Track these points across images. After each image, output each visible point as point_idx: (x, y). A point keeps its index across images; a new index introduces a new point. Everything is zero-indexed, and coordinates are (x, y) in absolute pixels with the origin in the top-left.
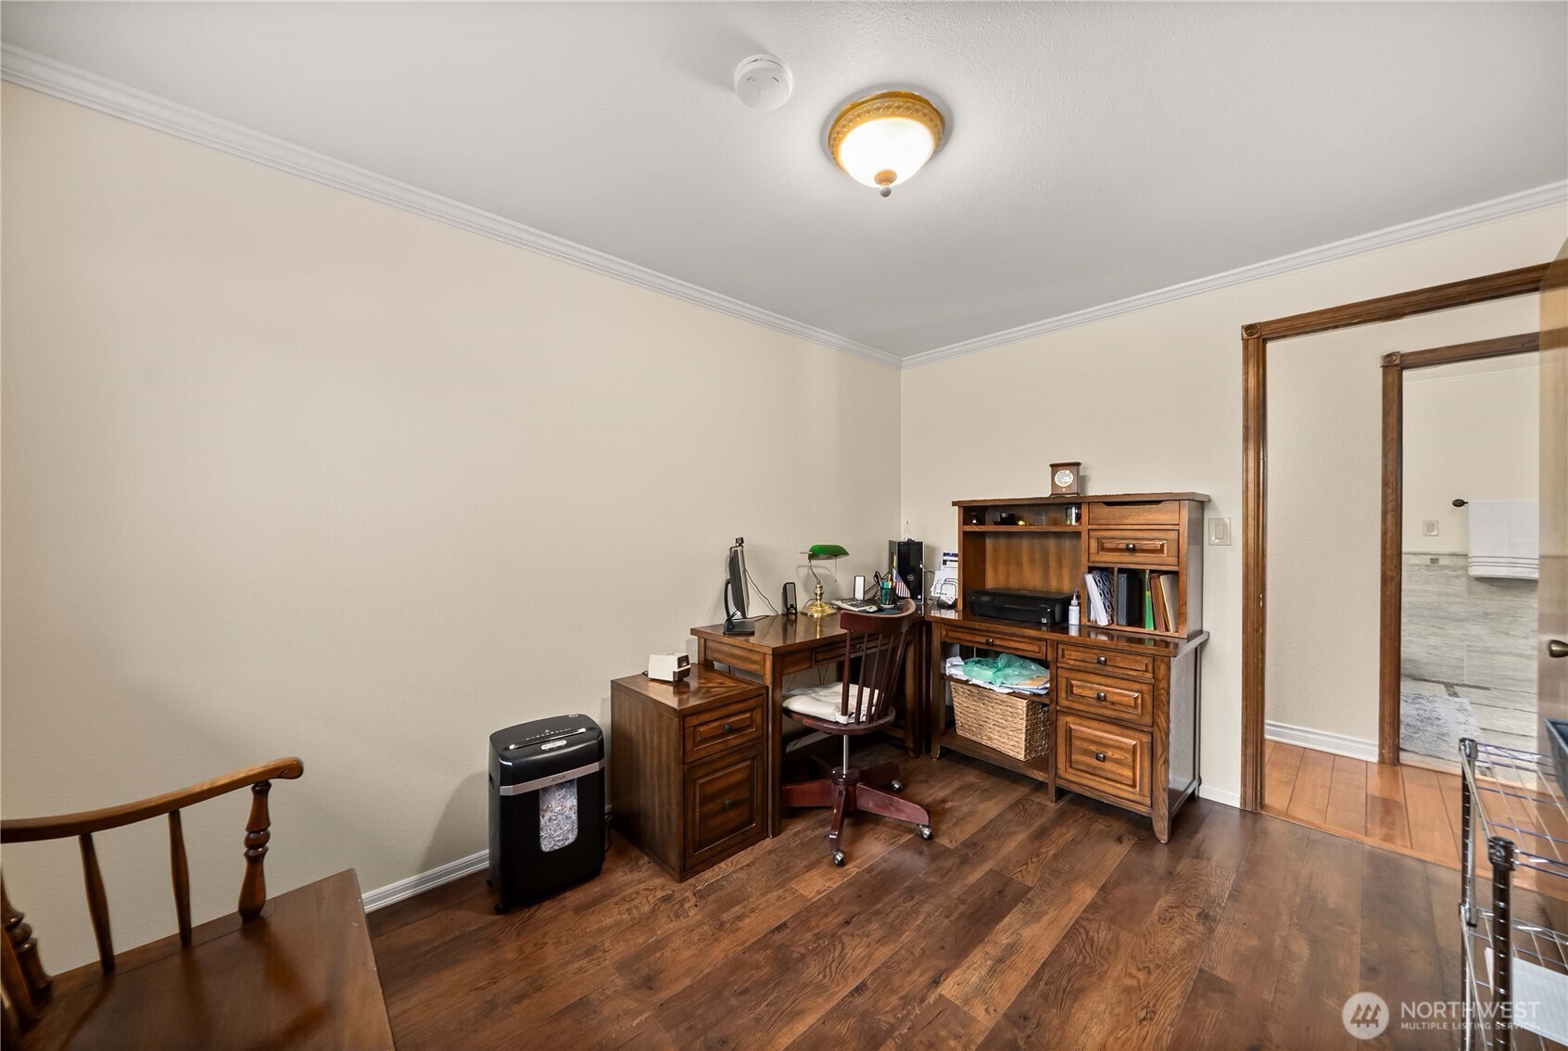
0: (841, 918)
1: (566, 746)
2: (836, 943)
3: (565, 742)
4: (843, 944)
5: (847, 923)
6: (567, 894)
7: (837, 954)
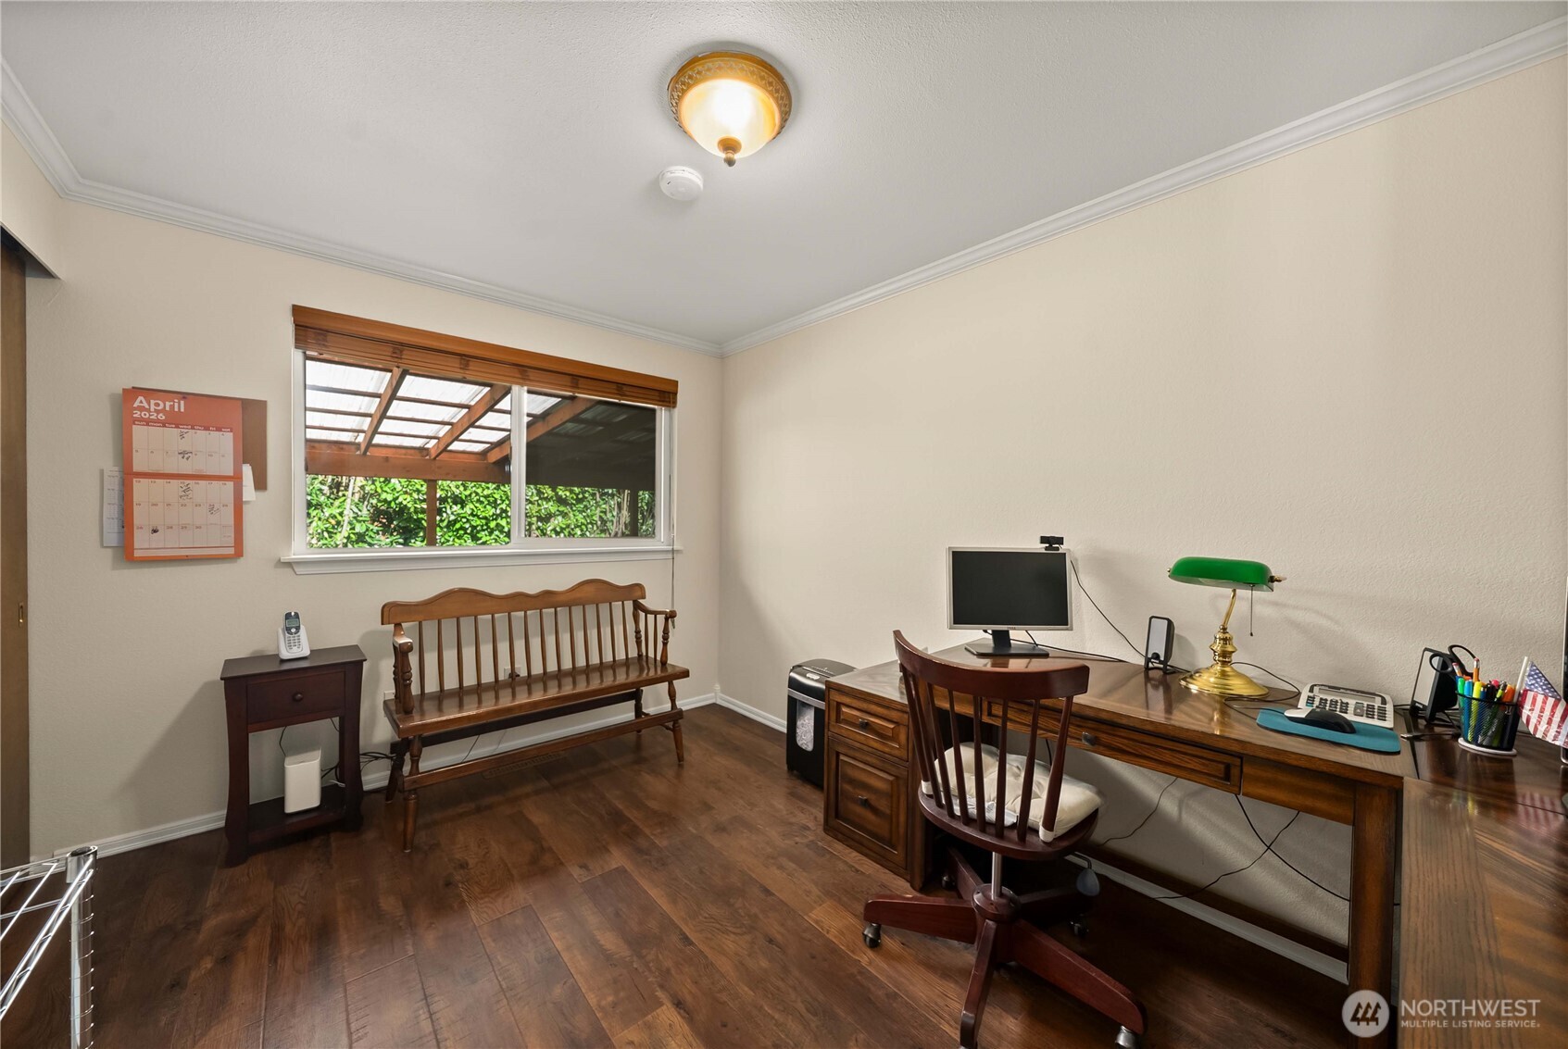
0: (779, 938)
1: (816, 681)
2: (744, 929)
3: (817, 677)
4: (741, 935)
5: (771, 941)
6: (809, 787)
7: (730, 929)
